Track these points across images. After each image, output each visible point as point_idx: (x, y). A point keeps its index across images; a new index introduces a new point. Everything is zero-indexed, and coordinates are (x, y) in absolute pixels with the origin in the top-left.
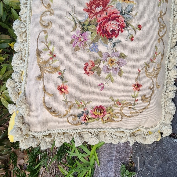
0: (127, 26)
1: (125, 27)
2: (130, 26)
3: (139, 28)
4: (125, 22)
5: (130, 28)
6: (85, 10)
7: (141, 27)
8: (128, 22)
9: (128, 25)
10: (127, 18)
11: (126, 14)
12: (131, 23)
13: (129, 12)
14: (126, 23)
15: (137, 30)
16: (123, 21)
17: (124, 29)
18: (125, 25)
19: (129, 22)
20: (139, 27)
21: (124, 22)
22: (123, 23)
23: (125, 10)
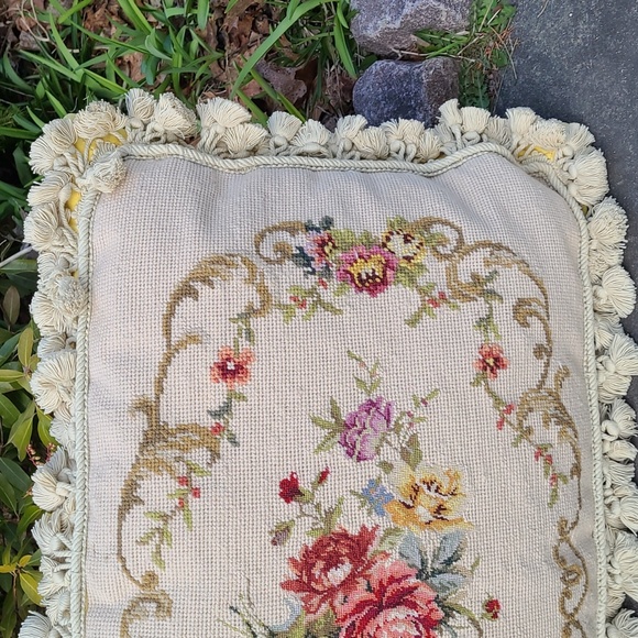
0: (447, 615)
1: (440, 622)
2: (457, 615)
3: (491, 614)
4: (438, 603)
5: (458, 620)
6: (287, 585)
7: (498, 607)
8: (448, 601)
9: (449, 611)
10: (444, 588)
11: (440, 572)
12: (460, 602)
13: (449, 562)
14: (443, 607)
15: (486, 624)
16: (430, 602)
17: (436, 632)
18: (441, 614)
19: (451, 600)
20: (492, 607)
21: (435, 605)
22: (431, 610)
23: (436, 557)
